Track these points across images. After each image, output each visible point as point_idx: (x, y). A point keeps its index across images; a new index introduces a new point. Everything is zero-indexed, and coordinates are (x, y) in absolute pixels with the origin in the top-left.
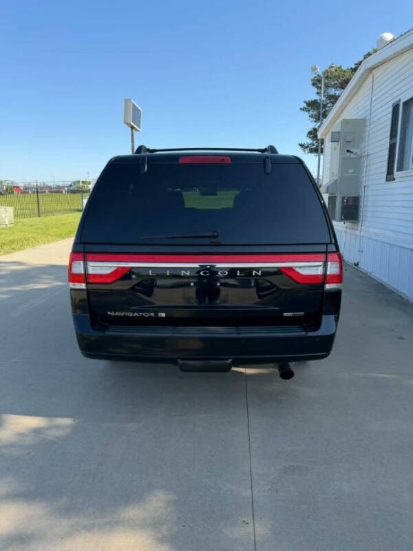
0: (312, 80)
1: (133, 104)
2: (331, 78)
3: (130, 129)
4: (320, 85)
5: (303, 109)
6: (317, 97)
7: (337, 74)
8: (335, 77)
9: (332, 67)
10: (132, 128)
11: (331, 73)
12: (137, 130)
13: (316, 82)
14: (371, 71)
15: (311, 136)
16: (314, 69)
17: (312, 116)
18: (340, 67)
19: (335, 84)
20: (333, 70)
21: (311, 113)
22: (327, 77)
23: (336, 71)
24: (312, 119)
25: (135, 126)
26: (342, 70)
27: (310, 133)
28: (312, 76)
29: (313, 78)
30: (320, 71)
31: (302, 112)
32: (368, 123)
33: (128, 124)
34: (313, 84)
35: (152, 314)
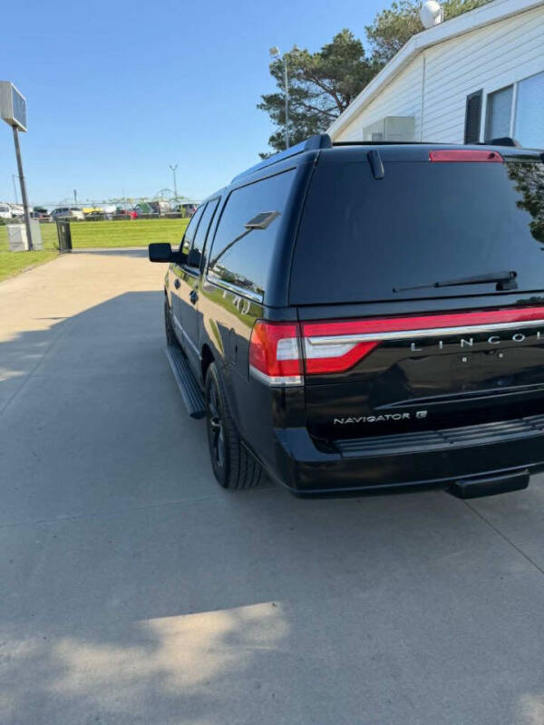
0: (271, 67)
1: (14, 90)
2: (294, 65)
3: (11, 128)
4: (280, 75)
5: (261, 106)
6: (278, 91)
7: (302, 60)
8: (300, 64)
9: (296, 50)
10: (15, 126)
11: (295, 57)
12: (22, 130)
13: (276, 70)
14: (421, 51)
15: (275, 143)
16: (273, 52)
17: (273, 116)
18: (305, 52)
19: (299, 74)
20: (298, 54)
21: (272, 111)
22: (290, 65)
23: (301, 55)
24: (273, 121)
25: (19, 123)
26: (307, 56)
27: (272, 139)
28: (272, 61)
29: (272, 63)
30: (280, 54)
31: (260, 110)
32: (418, 122)
33: (7, 120)
34: (273, 73)
35: (406, 415)
